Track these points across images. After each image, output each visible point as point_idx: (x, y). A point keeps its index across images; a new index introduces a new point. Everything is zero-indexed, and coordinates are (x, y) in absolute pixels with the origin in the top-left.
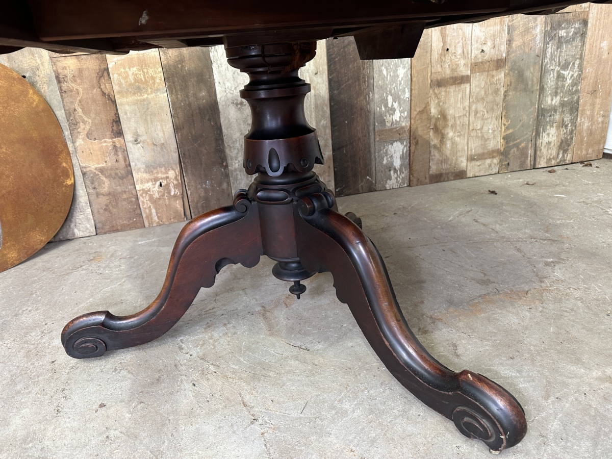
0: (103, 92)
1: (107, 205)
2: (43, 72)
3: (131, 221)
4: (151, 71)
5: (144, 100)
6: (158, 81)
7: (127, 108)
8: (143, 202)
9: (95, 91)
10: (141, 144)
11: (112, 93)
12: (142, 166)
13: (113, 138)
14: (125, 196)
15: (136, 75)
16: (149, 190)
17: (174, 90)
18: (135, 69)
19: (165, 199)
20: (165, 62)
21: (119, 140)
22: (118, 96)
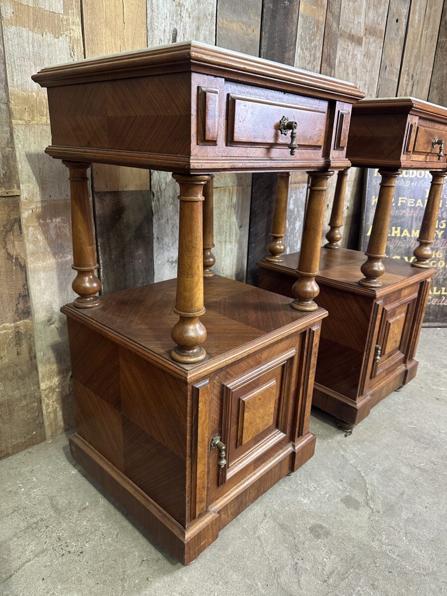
0: (9, 254)
3: (29, 437)
11: (22, 255)
13: (17, 321)
15: (60, 228)
17: (108, 249)
18: (58, 220)
21: (25, 323)
22: (32, 259)
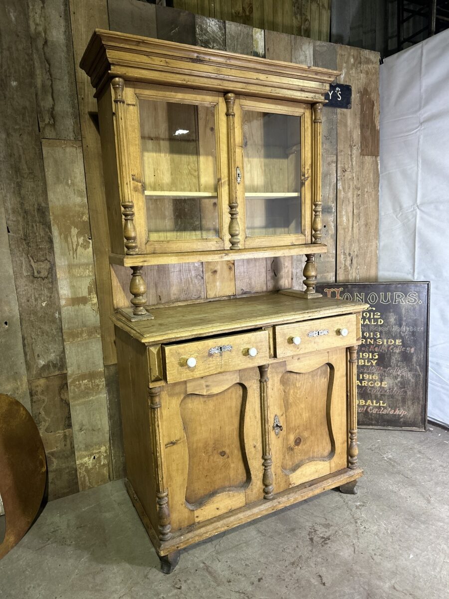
0: (62, 399)
1: (53, 479)
2: (21, 391)
3: (70, 489)
4: (97, 381)
5: (90, 401)
6: (101, 387)
7: (78, 407)
8: (80, 473)
9: (56, 398)
10: (84, 431)
11: (68, 398)
12: (82, 446)
13: (64, 430)
14: (68, 470)
15: (87, 384)
16: (86, 463)
17: (111, 392)
18: (86, 381)
19: (96, 468)
20: (107, 374)
21: (68, 430)
22: (72, 400)
